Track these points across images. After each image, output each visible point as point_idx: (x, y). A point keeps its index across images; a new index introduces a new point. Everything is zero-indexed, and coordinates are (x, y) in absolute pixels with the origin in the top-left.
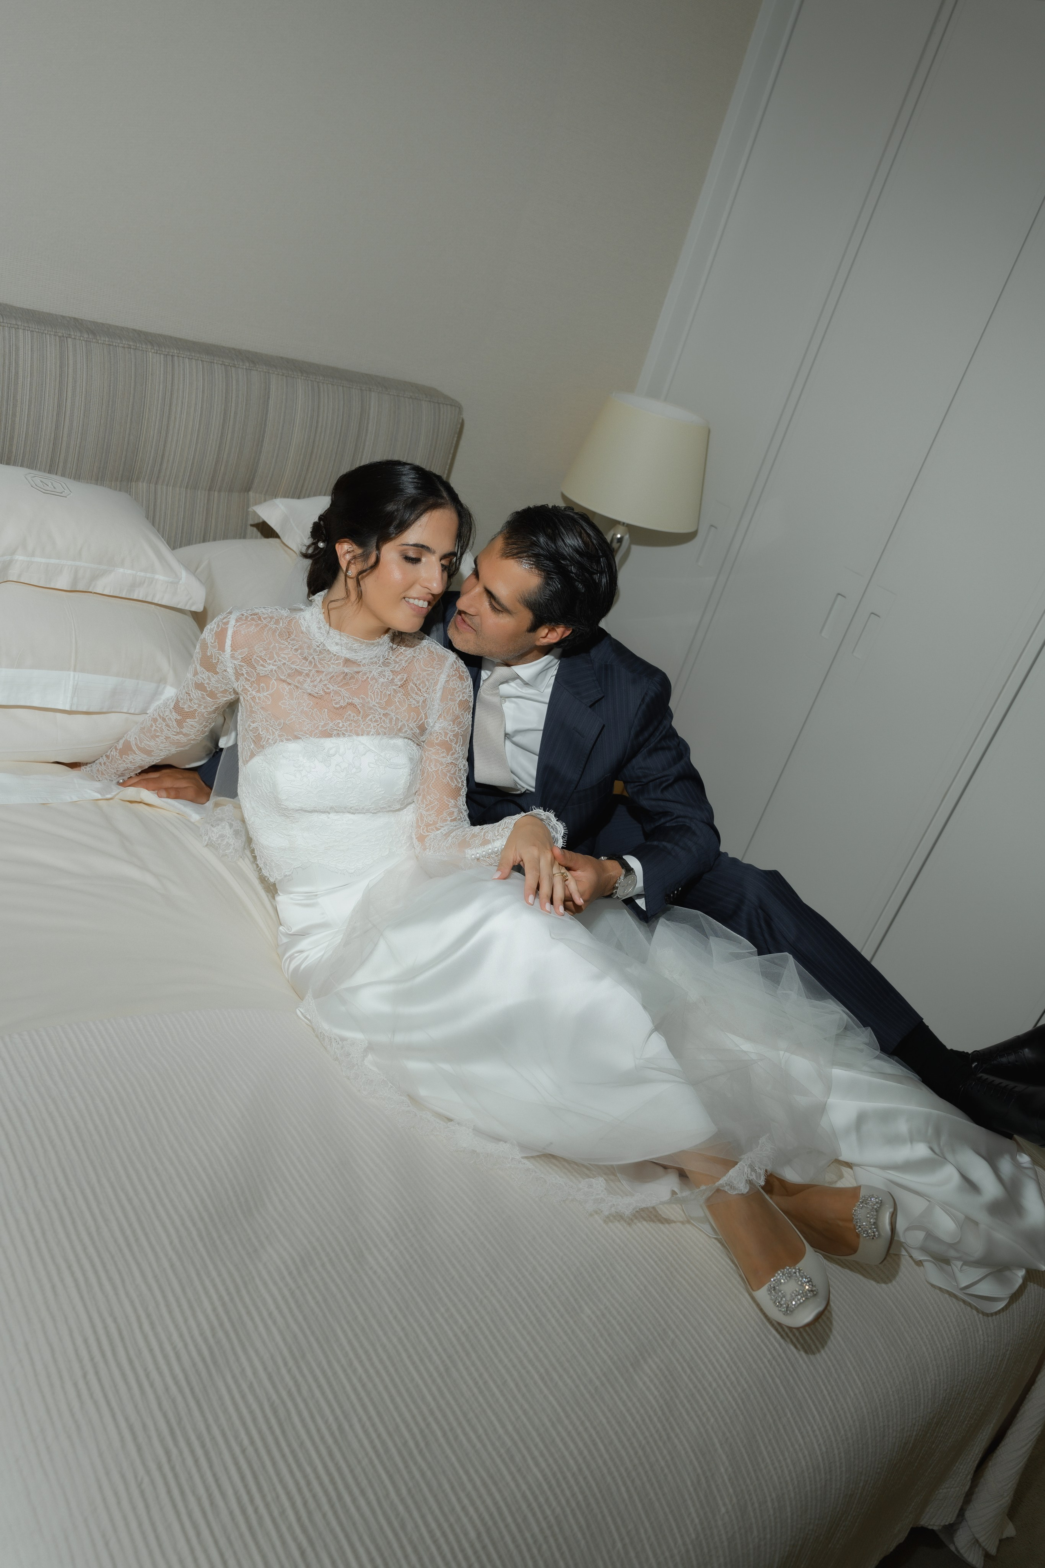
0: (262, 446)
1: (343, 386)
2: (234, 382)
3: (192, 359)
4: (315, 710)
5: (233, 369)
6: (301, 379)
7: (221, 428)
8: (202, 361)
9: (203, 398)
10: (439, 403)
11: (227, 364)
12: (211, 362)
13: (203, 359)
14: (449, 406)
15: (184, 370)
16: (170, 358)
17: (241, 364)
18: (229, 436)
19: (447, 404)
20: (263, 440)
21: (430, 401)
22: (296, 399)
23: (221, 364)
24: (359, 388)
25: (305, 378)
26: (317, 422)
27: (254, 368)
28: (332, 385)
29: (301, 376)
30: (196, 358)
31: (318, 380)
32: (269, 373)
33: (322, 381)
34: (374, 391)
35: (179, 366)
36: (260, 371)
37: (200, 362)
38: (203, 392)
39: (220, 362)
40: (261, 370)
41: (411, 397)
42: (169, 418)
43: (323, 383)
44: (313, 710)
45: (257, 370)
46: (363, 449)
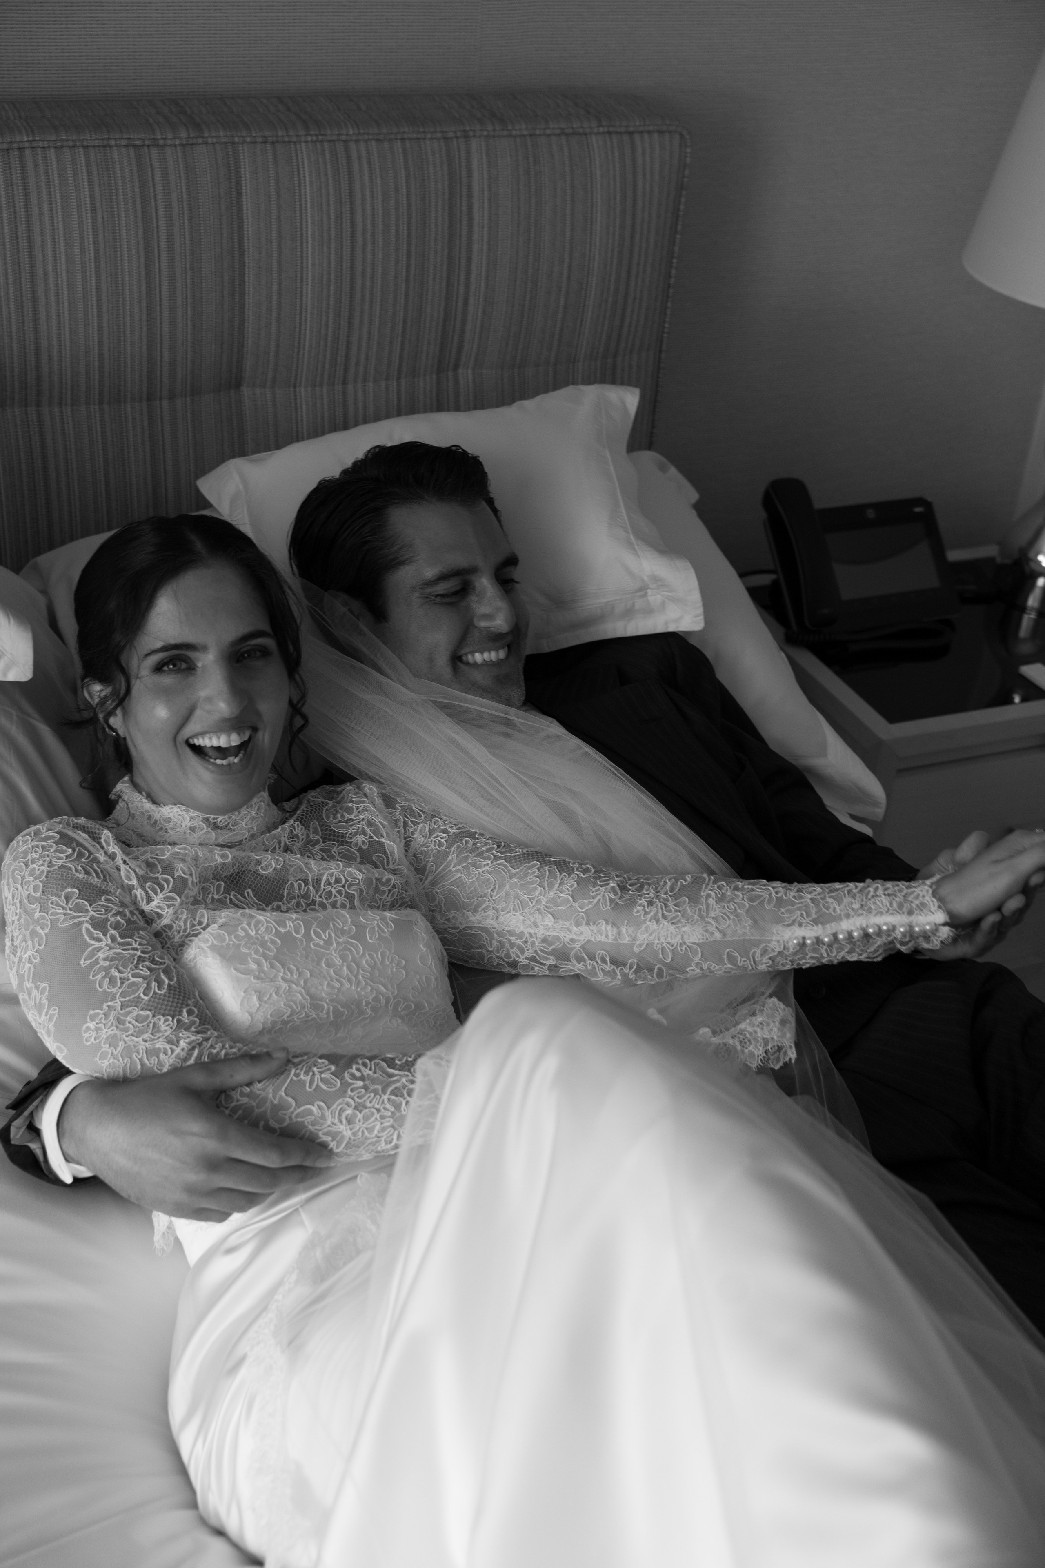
0: (242, 294)
1: (402, 139)
2: (158, 177)
3: (62, 147)
4: (233, 893)
5: (154, 151)
6: (306, 142)
7: (143, 274)
8: (83, 147)
9: (94, 222)
10: (631, 134)
11: (138, 142)
12: (104, 146)
13: (85, 143)
14: (656, 136)
15: (47, 173)
16: (15, 155)
17: (170, 135)
18: (165, 287)
19: (650, 132)
20: (242, 282)
21: (609, 133)
22: (300, 186)
23: (126, 146)
24: (439, 135)
25: (315, 138)
26: (353, 224)
27: (200, 140)
28: (378, 140)
29: (306, 135)
30: (71, 144)
31: (344, 137)
32: (233, 143)
33: (354, 138)
34: (474, 136)
35: (36, 165)
36: (213, 144)
37: (81, 150)
38: (94, 210)
39: (124, 142)
40: (215, 140)
41: (563, 133)
42: (33, 275)
43: (357, 141)
44: (230, 895)
45: (207, 143)
46: (469, 259)
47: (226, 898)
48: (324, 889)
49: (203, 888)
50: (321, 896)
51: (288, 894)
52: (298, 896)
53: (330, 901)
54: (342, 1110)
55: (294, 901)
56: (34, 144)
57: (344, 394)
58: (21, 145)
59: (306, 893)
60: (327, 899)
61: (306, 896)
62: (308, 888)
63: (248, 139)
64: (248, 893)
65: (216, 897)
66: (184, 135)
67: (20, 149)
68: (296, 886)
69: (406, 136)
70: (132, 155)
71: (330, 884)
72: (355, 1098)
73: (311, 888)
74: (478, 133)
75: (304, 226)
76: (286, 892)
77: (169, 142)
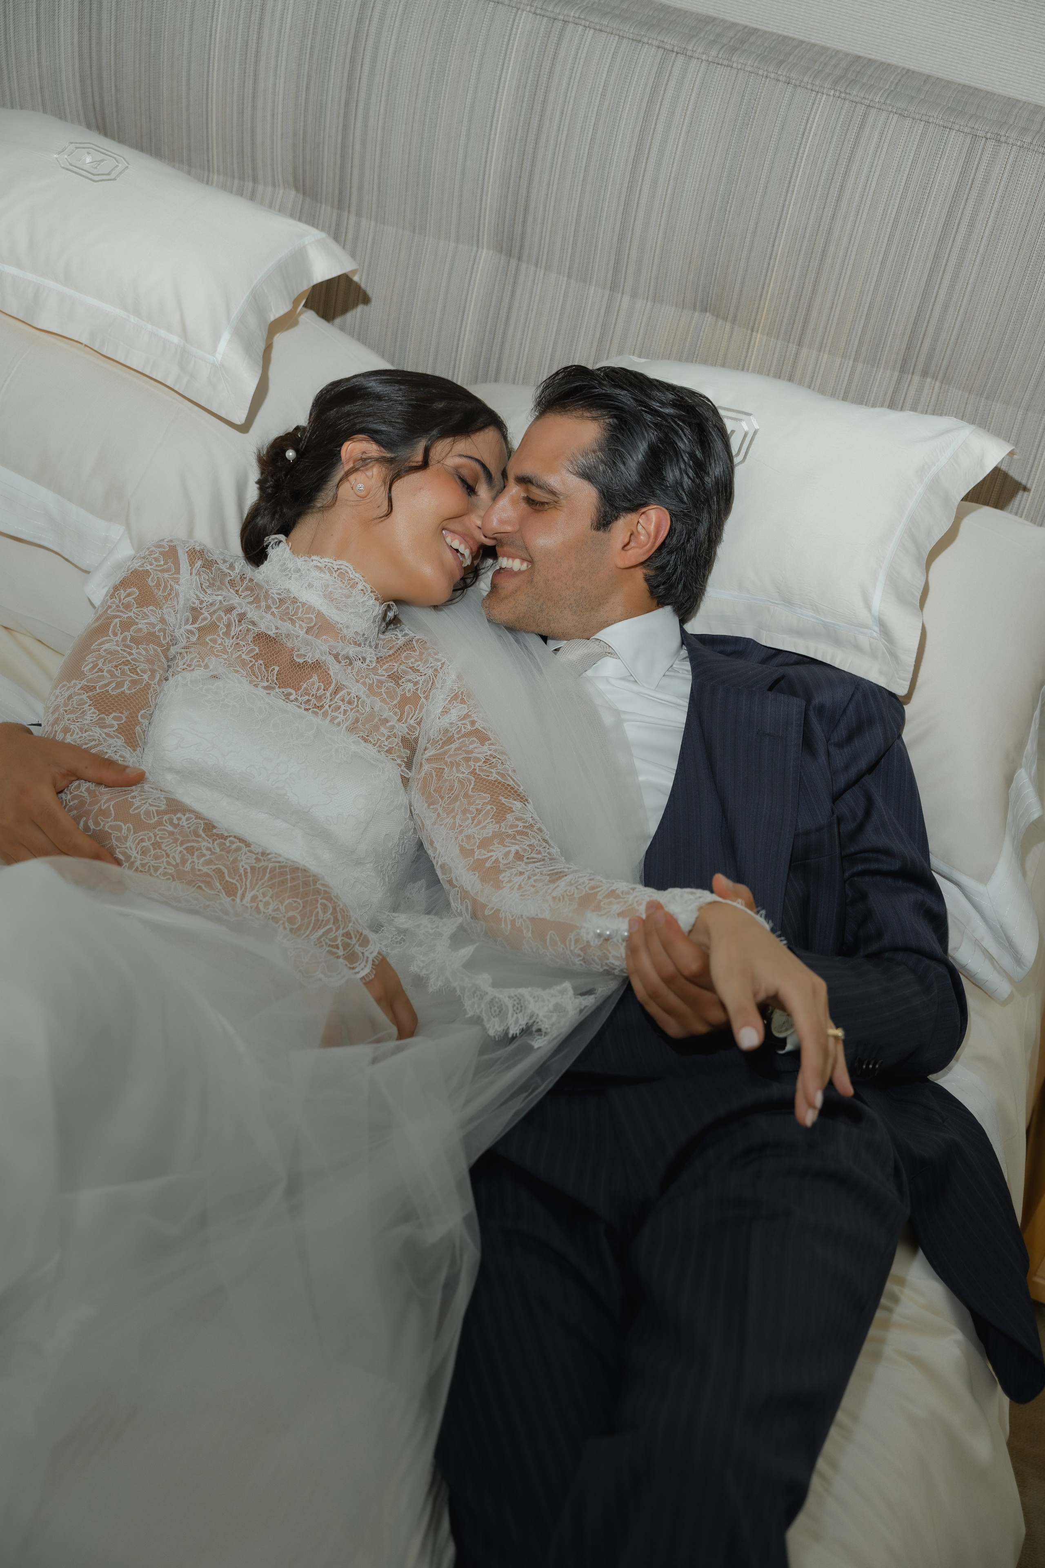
44: (256, 661)
47: (251, 661)
48: (336, 702)
49: (237, 644)
50: (330, 706)
51: (306, 689)
52: (313, 695)
53: (333, 714)
54: (142, 840)
55: (307, 697)
56: (577, 21)
57: (797, 355)
58: (566, 19)
59: (320, 697)
60: (332, 711)
61: (319, 699)
62: (325, 694)
63: (773, 75)
64: (274, 669)
65: (244, 656)
66: (713, 53)
67: (566, 22)
68: (316, 686)
69: (931, 120)
70: (659, 57)
71: (343, 700)
72: (158, 837)
73: (328, 695)
74: (1011, 141)
75: (795, 175)
76: (305, 685)
77: (697, 55)
